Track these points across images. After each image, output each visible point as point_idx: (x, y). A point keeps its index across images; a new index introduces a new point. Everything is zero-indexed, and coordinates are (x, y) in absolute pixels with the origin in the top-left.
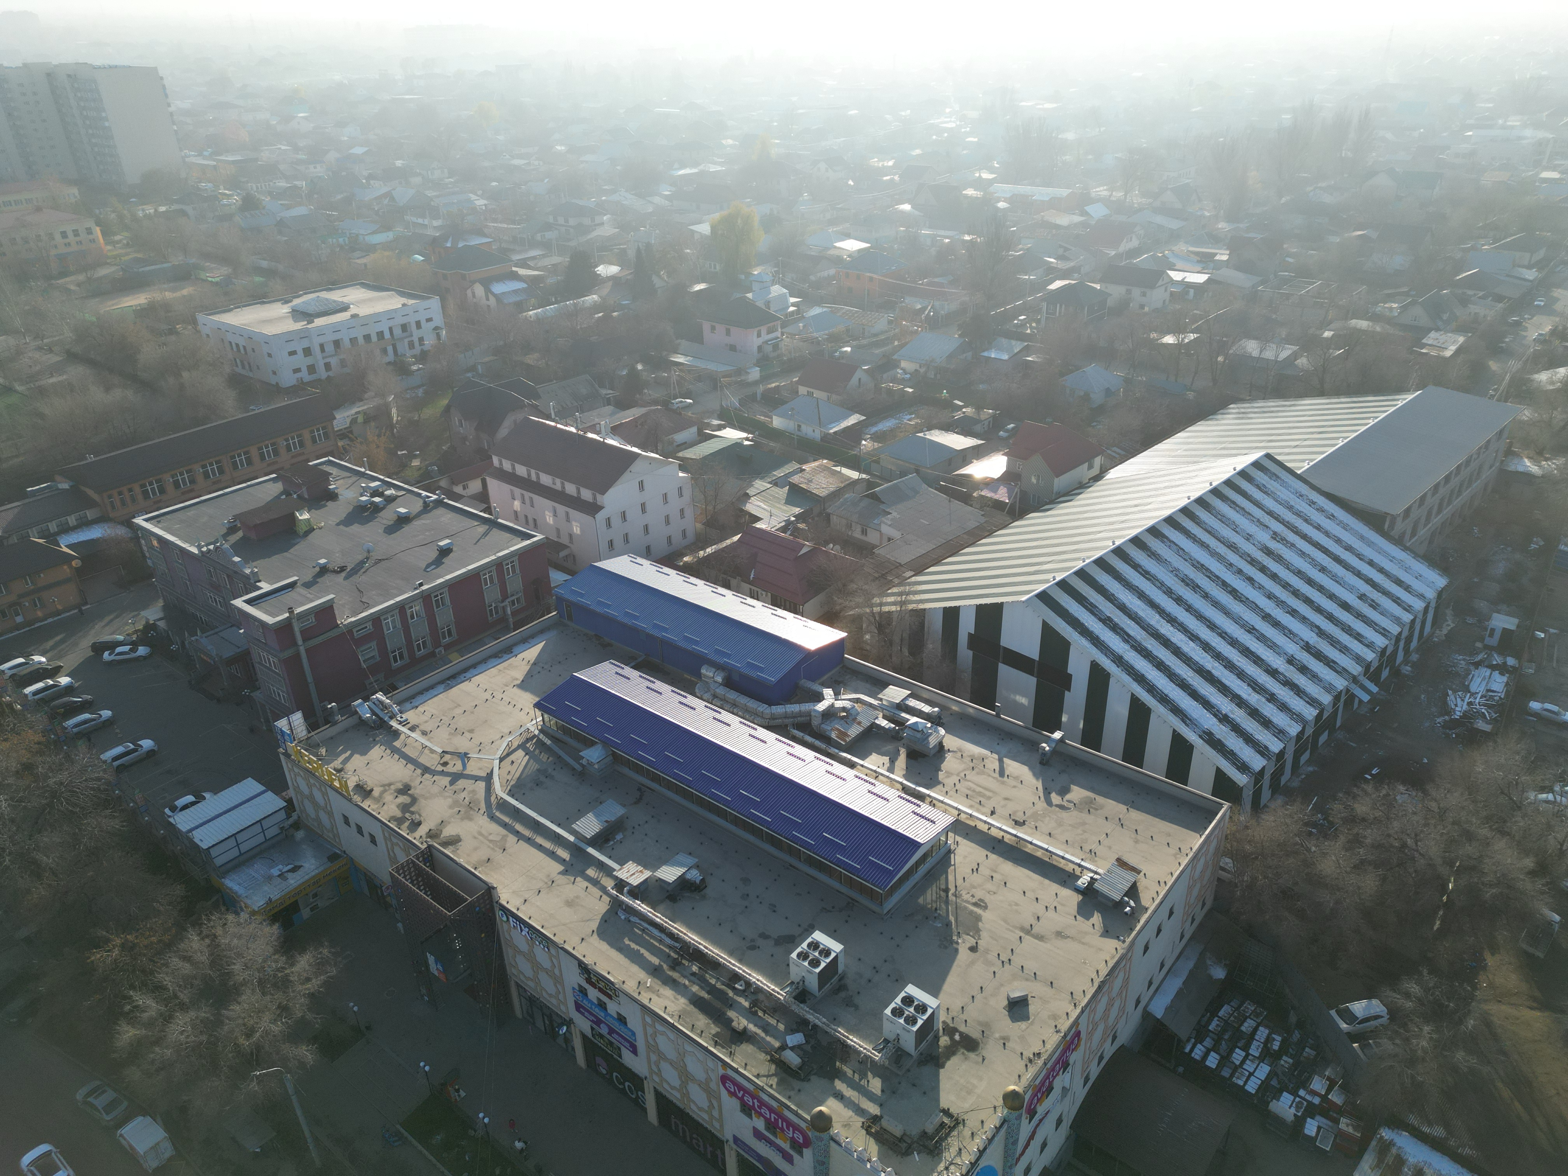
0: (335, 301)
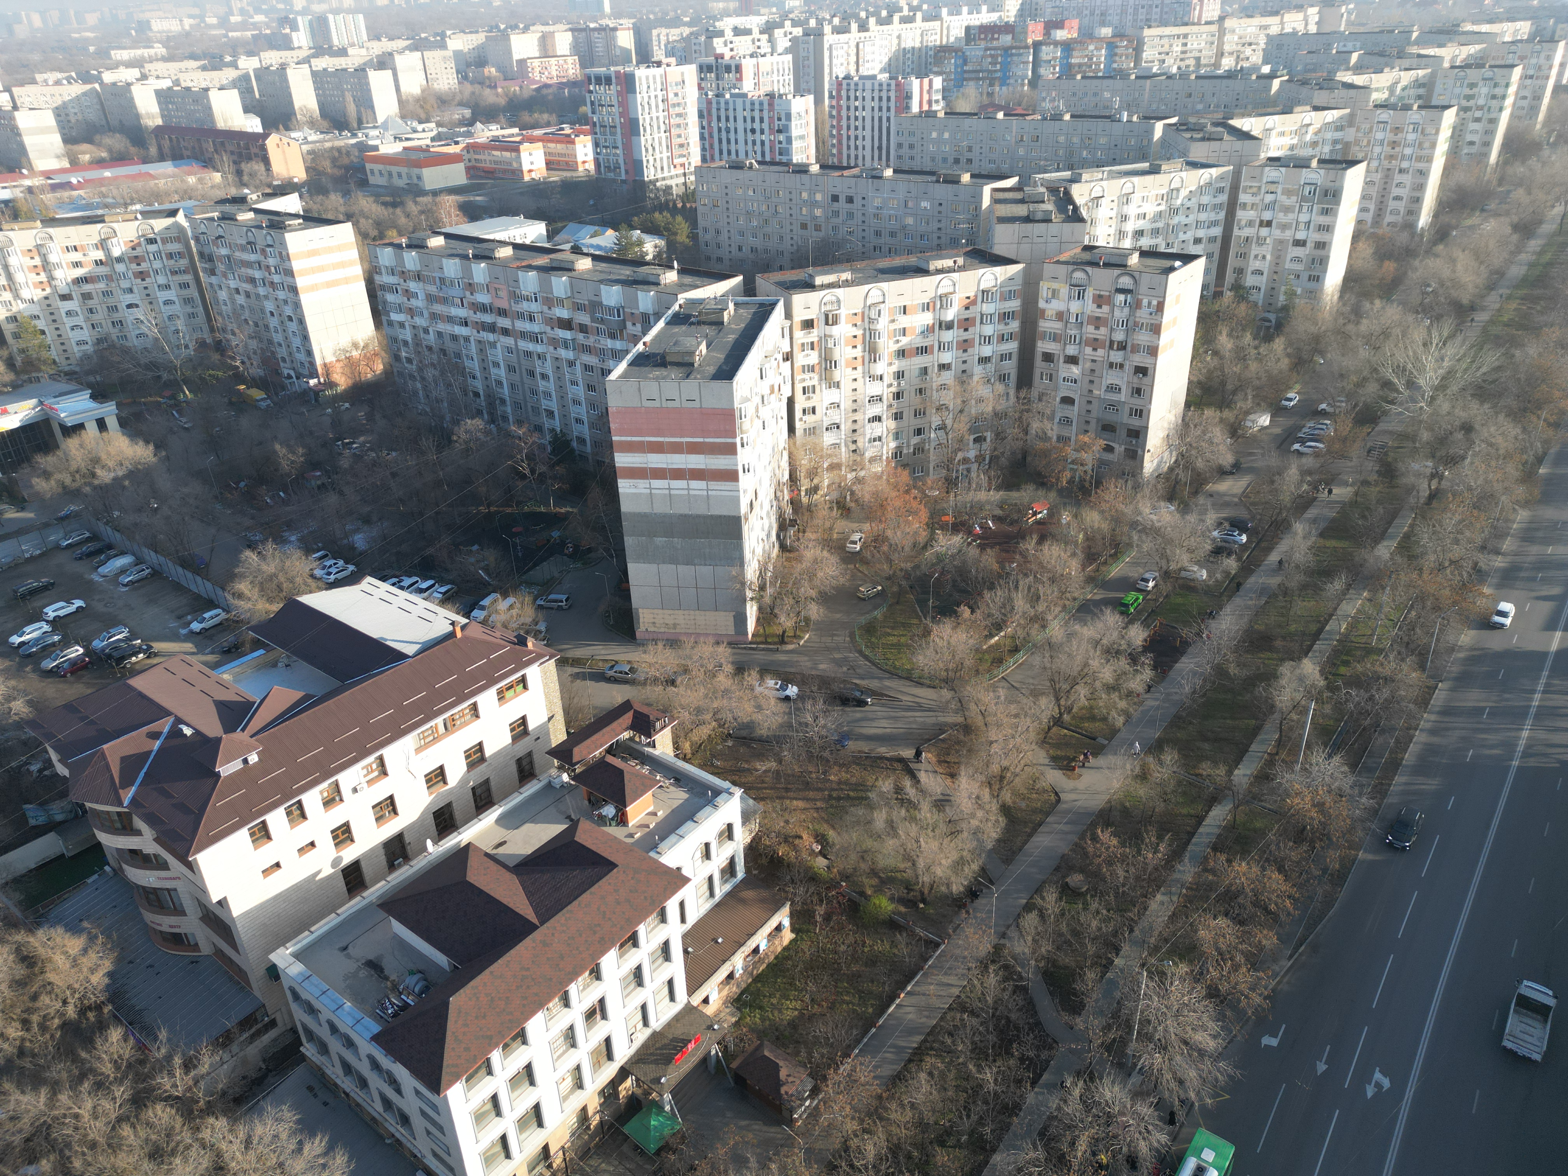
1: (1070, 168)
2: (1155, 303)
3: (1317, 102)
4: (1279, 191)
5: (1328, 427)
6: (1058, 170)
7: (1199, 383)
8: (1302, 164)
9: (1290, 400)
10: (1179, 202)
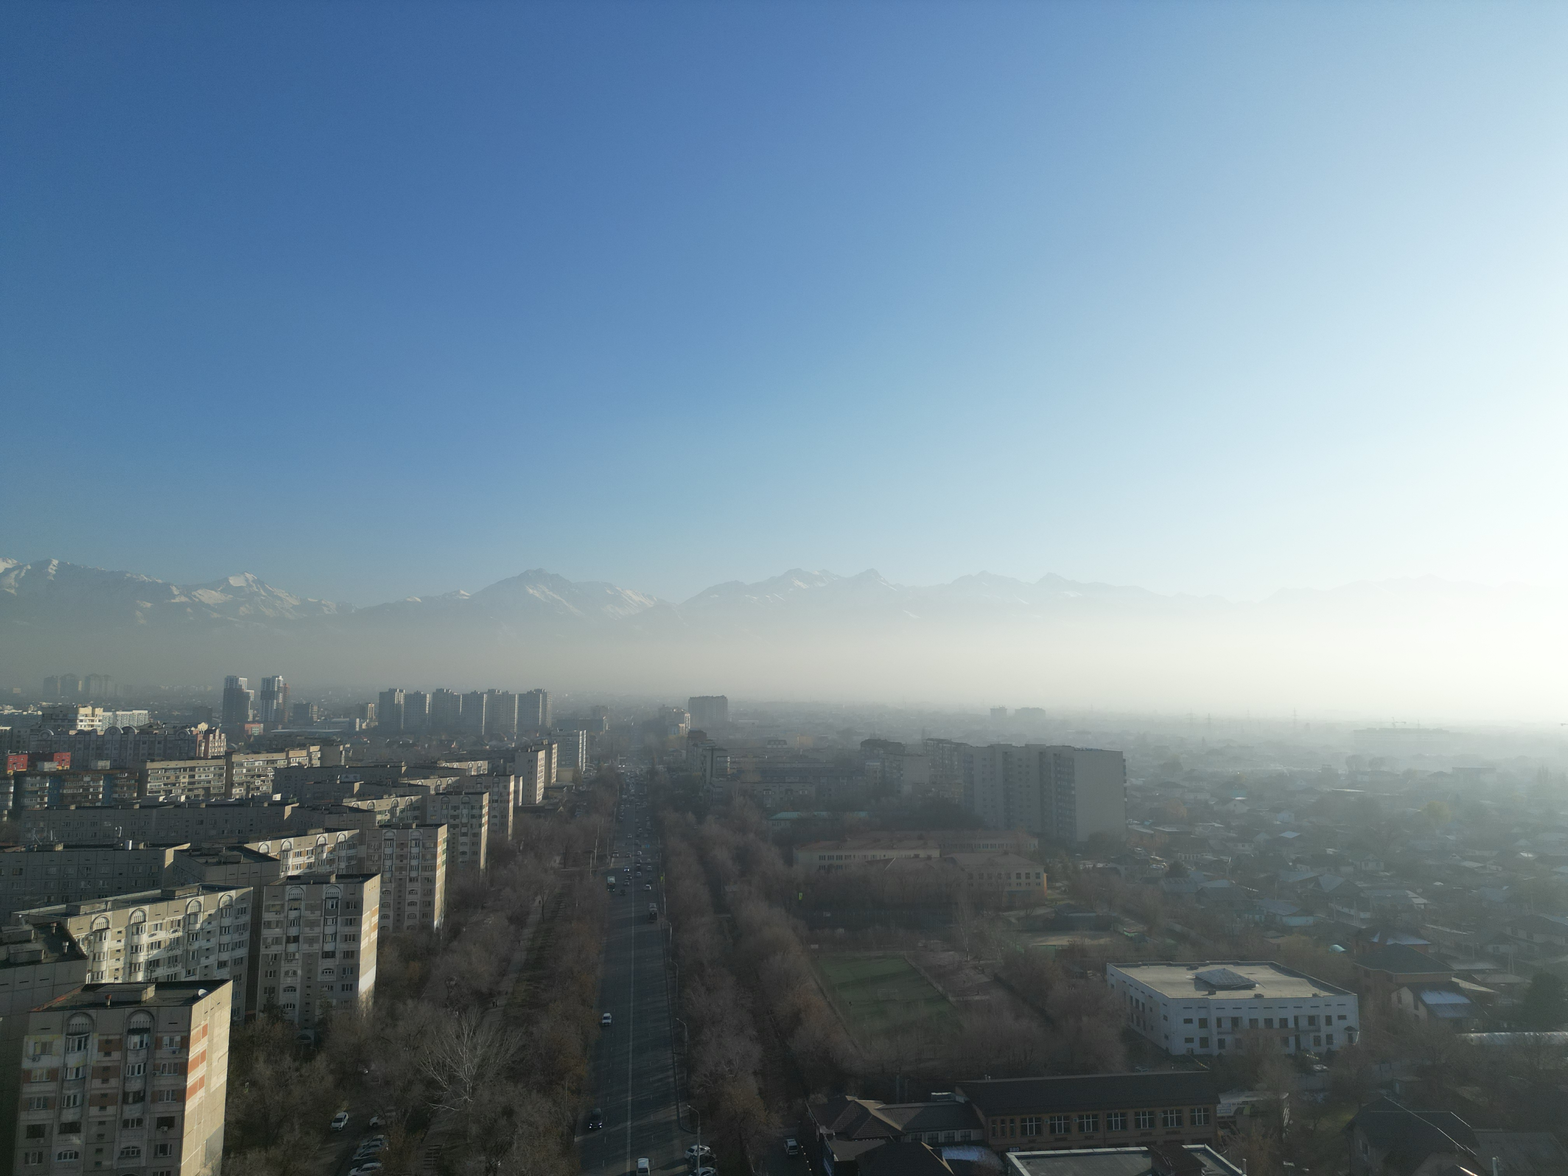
0: (1240, 977)
1: (65, 900)
2: (178, 1039)
3: (328, 825)
4: (303, 907)
5: (383, 1143)
6: (48, 903)
7: (238, 1122)
8: (322, 880)
9: (340, 1120)
10: (198, 926)
